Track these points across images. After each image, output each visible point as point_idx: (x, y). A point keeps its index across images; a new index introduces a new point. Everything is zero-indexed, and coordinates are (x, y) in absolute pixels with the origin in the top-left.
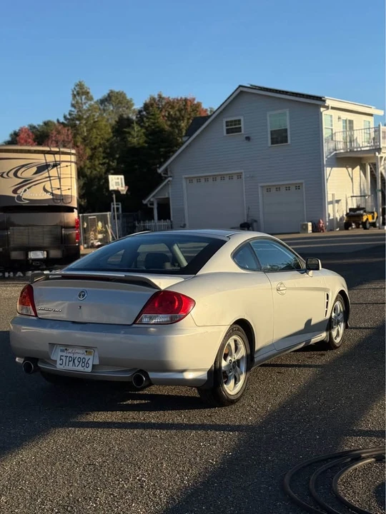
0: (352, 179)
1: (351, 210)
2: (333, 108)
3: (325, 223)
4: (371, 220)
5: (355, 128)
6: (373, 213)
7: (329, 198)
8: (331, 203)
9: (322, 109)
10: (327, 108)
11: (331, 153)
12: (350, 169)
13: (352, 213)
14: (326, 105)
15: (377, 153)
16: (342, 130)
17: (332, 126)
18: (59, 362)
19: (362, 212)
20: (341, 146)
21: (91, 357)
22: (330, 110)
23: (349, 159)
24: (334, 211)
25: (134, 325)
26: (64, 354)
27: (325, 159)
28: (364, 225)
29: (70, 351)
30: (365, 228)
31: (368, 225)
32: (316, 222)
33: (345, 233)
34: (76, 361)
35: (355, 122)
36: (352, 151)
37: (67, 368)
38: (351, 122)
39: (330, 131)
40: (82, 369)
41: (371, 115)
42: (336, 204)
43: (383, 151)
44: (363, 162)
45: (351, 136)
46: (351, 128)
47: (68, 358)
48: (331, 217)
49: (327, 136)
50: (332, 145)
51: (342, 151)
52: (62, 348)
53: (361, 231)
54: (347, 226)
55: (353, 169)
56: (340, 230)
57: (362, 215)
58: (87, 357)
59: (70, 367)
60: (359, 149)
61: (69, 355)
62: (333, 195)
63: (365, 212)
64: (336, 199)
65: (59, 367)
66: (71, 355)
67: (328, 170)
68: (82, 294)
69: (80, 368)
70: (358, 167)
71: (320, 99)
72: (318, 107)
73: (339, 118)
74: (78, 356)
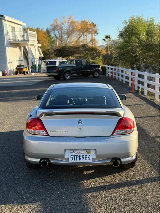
0: (16, 53)
1: (18, 66)
2: (8, 21)
3: (7, 72)
4: (26, 71)
5: (16, 31)
6: (26, 67)
7: (8, 61)
8: (9, 63)
9: (3, 21)
10: (6, 20)
11: (8, 41)
12: (15, 48)
13: (18, 68)
14: (5, 19)
15: (28, 42)
16: (11, 31)
17: (7, 29)
18: (70, 159)
19: (23, 67)
20: (11, 38)
21: (90, 154)
22: (7, 22)
23: (15, 44)
24: (10, 66)
25: (112, 136)
26: (73, 154)
27: (6, 43)
28: (24, 73)
29: (76, 152)
30: (24, 74)
31: (25, 73)
32: (3, 71)
33: (16, 76)
34: (81, 157)
35: (15, 28)
36: (15, 41)
37: (76, 161)
38: (14, 27)
39: (7, 31)
40: (86, 161)
41: (21, 25)
42: (11, 64)
43: (30, 41)
44: (20, 45)
45: (15, 34)
46: (14, 30)
47: (76, 157)
48: (9, 69)
49: (6, 33)
50: (8, 37)
51: (12, 40)
52: (71, 151)
53: (22, 75)
54: (16, 73)
55: (16, 48)
56: (13, 75)
57: (23, 69)
58: (88, 155)
59: (78, 161)
60: (18, 40)
61: (76, 155)
62: (10, 59)
63: (24, 67)
64: (11, 61)
65: (70, 161)
66: (78, 155)
67: (7, 48)
68: (80, 122)
69: (84, 161)
70: (18, 48)
71: (2, 16)
72: (1, 19)
73: (10, 25)
74: (82, 155)
